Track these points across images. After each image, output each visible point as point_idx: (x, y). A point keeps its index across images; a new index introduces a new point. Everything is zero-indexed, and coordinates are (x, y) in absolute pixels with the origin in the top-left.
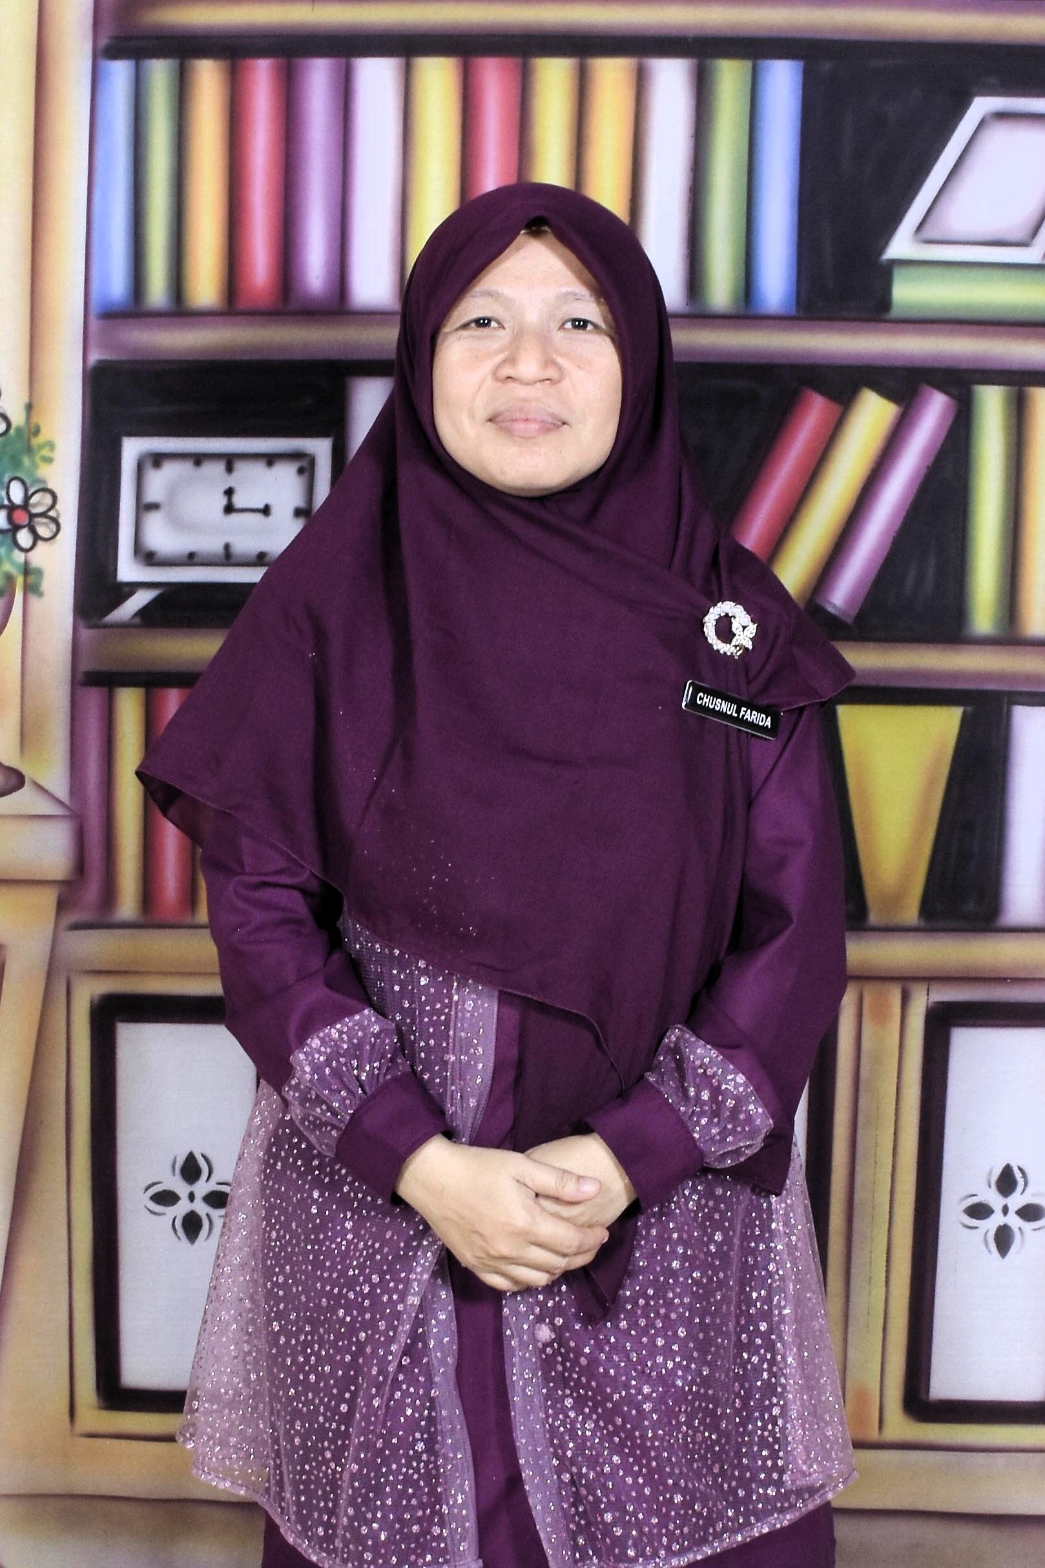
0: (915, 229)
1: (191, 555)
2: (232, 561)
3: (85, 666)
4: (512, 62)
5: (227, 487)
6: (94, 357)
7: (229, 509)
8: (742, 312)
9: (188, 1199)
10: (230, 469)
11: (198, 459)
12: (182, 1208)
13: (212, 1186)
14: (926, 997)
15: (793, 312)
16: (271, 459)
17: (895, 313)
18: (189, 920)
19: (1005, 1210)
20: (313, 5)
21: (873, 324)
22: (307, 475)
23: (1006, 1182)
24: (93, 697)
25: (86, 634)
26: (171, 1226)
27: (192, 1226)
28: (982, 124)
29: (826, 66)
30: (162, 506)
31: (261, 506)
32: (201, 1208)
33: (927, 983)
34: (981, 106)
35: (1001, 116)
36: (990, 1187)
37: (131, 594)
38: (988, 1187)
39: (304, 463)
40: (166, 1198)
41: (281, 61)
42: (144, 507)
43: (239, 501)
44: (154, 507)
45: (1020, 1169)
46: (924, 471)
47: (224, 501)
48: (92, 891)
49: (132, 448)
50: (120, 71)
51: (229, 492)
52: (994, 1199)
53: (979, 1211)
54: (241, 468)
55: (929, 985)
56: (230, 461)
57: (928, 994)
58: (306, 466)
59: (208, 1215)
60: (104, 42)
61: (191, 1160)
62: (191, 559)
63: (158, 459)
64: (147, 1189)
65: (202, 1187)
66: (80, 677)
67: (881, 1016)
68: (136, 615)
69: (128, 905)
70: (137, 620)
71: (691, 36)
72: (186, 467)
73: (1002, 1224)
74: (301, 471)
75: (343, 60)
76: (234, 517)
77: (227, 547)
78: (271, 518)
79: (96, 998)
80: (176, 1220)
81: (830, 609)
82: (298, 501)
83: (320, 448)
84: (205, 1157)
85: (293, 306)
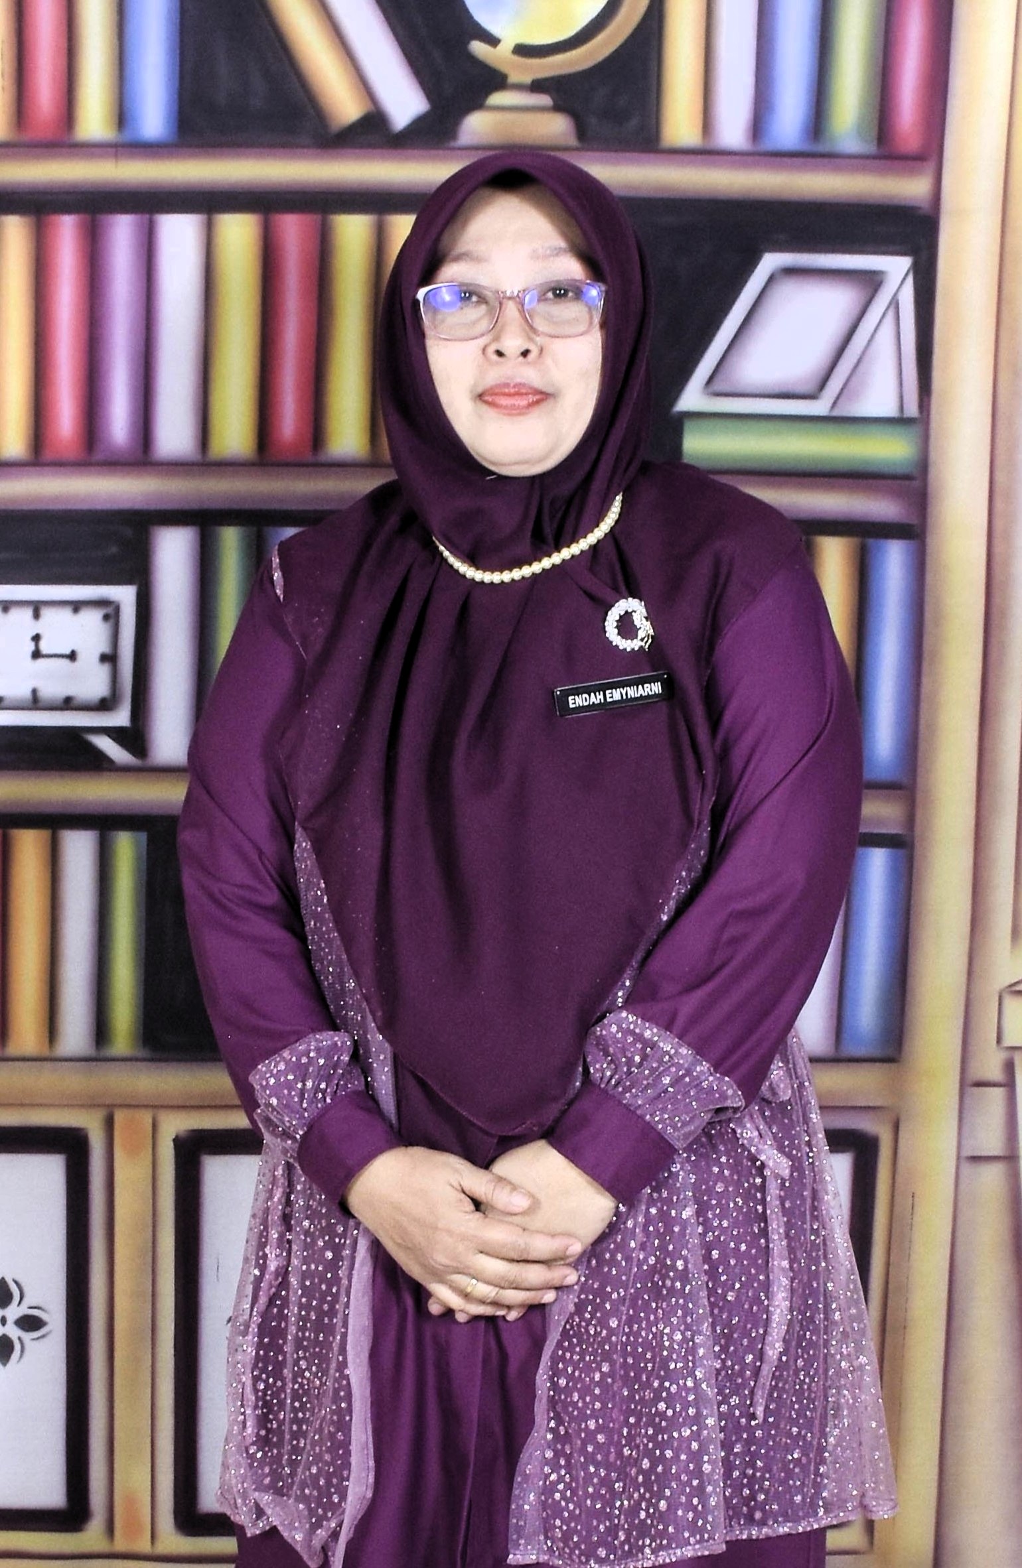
0: (705, 382)
2: (40, 705)
4: (312, 218)
5: (34, 634)
7: (37, 654)
10: (37, 615)
11: (6, 606)
13: (24, 1310)
16: (76, 606)
20: (117, 162)
22: (112, 621)
27: (4, 1349)
28: (771, 279)
31: (68, 652)
32: (13, 1332)
34: (770, 262)
35: (791, 272)
39: (110, 610)
41: (88, 217)
43: (44, 647)
47: (31, 647)
51: (36, 638)
54: (47, 614)
56: (37, 608)
58: (111, 612)
59: (19, 1339)
61: (2, 1283)
65: (14, 1312)
74: (106, 618)
75: (147, 216)
76: (41, 661)
77: (34, 692)
78: (76, 664)
82: (104, 647)
83: (125, 595)
84: (16, 1282)
85: (99, 456)
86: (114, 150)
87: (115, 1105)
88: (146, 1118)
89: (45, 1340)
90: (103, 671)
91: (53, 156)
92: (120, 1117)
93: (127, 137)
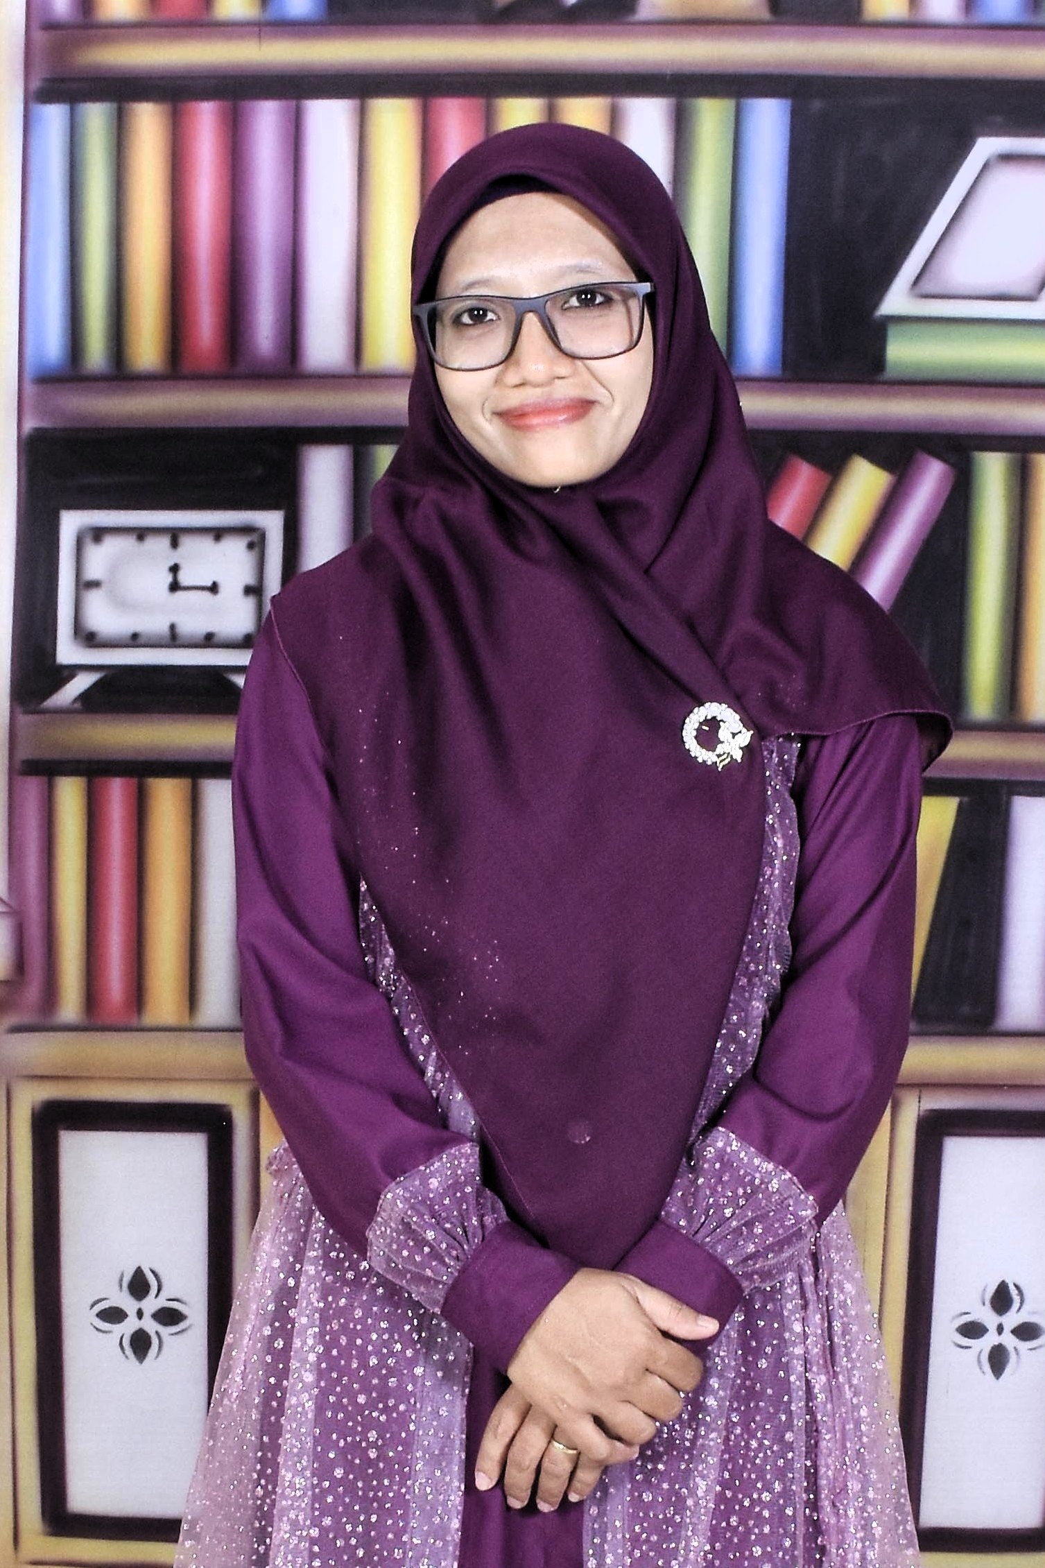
0: (913, 282)
1: (135, 636)
2: (179, 642)
3: (24, 754)
4: (475, 103)
5: (172, 563)
6: (30, 425)
7: (175, 587)
9: (136, 1317)
10: (175, 544)
11: (141, 533)
12: (130, 1326)
13: (161, 1302)
14: (917, 1105)
15: (778, 372)
16: (218, 533)
17: (890, 373)
18: (134, 1022)
19: (1000, 1329)
20: (260, 41)
21: (866, 387)
22: (257, 549)
23: (1002, 1299)
24: (32, 787)
25: (23, 719)
26: (118, 1344)
27: (140, 1344)
28: (986, 167)
29: (817, 105)
30: (103, 585)
31: (209, 584)
32: (150, 1326)
33: (918, 1090)
34: (986, 147)
35: (1007, 158)
36: (984, 1304)
37: (71, 677)
38: (981, 1305)
39: (254, 537)
40: (113, 1315)
41: (227, 104)
42: (84, 585)
43: (185, 578)
44: (95, 584)
45: (1017, 1287)
46: (918, 546)
47: (169, 578)
48: (33, 992)
49: (71, 523)
50: (54, 115)
51: (175, 569)
52: (988, 1317)
53: (972, 1330)
54: (189, 544)
55: (920, 1091)
56: (175, 536)
57: (919, 1102)
58: (257, 541)
59: (157, 1333)
60: (36, 84)
61: (139, 1273)
62: (135, 640)
63: (98, 534)
64: (92, 1306)
65: (151, 1304)
66: (17, 766)
68: (76, 700)
69: (70, 1006)
70: (78, 705)
71: (669, 73)
72: (128, 542)
73: (996, 1344)
74: (251, 546)
75: (294, 102)
76: (179, 594)
77: (173, 627)
78: (218, 596)
79: (38, 1106)
80: (124, 1338)
82: (250, 580)
83: (271, 522)
84: (153, 1272)
85: (242, 368)
86: (256, 29)
89: (185, 1335)
90: (249, 604)
91: (191, 36)
93: (271, 15)
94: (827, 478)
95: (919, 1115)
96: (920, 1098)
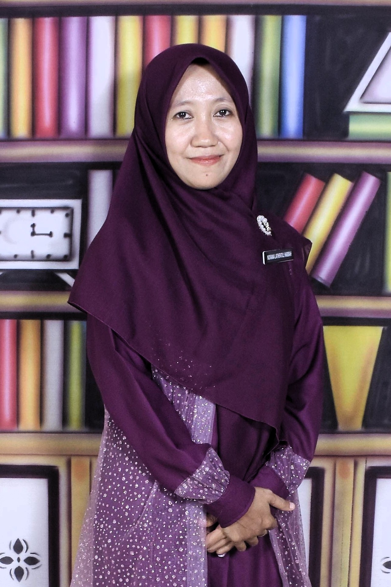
0: (360, 96)
1: (16, 256)
2: (35, 259)
4: (166, 18)
5: (32, 223)
7: (33, 234)
8: (277, 137)
9: (17, 561)
10: (33, 214)
11: (19, 210)
12: (14, 565)
13: (28, 555)
14: (365, 464)
15: (301, 137)
16: (53, 210)
17: (351, 137)
18: (16, 429)
21: (340, 143)
22: (70, 217)
26: (9, 573)
27: (19, 573)
29: (318, 18)
30: (2, 232)
31: (49, 233)
32: (23, 565)
39: (68, 211)
40: (7, 560)
41: (56, 18)
43: (37, 231)
46: (365, 213)
47: (31, 230)
51: (33, 226)
53: (390, 565)
54: (38, 213)
55: (366, 459)
56: (33, 211)
57: (366, 463)
58: (70, 213)
59: (26, 568)
61: (18, 542)
62: (16, 258)
65: (24, 555)
67: (344, 475)
71: (252, 4)
72: (13, 213)
74: (67, 215)
75: (86, 18)
76: (35, 237)
77: (32, 252)
78: (53, 238)
80: (11, 571)
81: (319, 280)
82: (66, 230)
83: (76, 204)
84: (24, 541)
85: (62, 136)
87: (71, 455)
88: (87, 461)
89: (39, 569)
90: (66, 242)
92: (74, 461)
94: (324, 184)
95: (366, 469)
96: (366, 461)
